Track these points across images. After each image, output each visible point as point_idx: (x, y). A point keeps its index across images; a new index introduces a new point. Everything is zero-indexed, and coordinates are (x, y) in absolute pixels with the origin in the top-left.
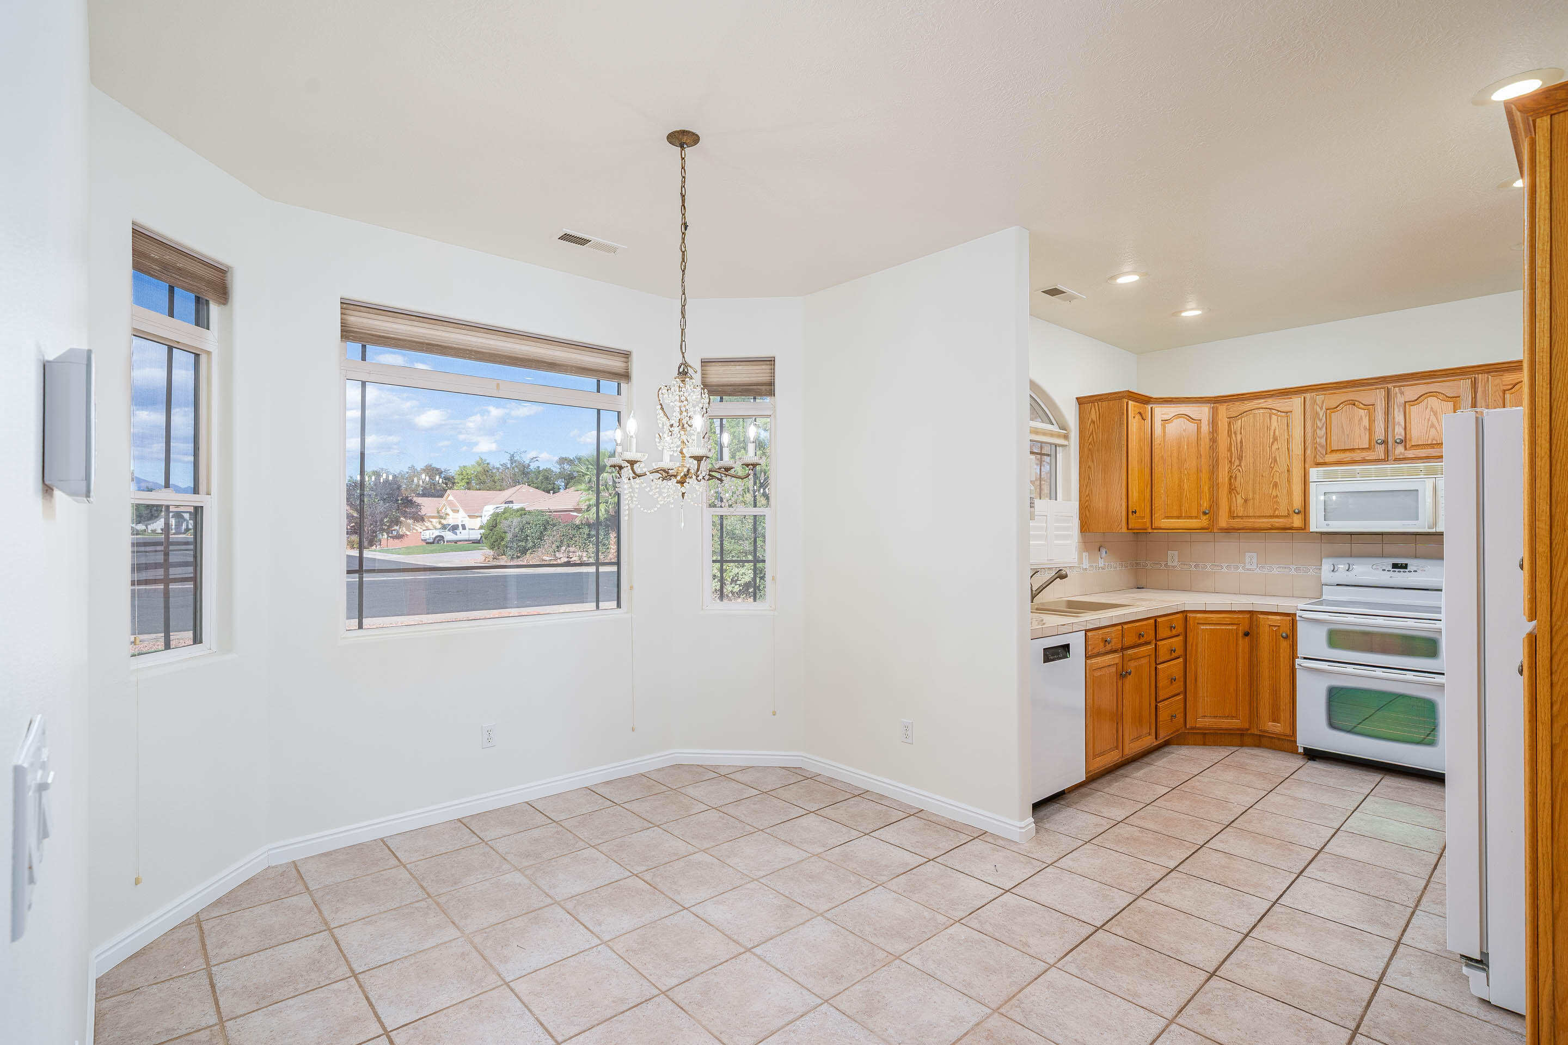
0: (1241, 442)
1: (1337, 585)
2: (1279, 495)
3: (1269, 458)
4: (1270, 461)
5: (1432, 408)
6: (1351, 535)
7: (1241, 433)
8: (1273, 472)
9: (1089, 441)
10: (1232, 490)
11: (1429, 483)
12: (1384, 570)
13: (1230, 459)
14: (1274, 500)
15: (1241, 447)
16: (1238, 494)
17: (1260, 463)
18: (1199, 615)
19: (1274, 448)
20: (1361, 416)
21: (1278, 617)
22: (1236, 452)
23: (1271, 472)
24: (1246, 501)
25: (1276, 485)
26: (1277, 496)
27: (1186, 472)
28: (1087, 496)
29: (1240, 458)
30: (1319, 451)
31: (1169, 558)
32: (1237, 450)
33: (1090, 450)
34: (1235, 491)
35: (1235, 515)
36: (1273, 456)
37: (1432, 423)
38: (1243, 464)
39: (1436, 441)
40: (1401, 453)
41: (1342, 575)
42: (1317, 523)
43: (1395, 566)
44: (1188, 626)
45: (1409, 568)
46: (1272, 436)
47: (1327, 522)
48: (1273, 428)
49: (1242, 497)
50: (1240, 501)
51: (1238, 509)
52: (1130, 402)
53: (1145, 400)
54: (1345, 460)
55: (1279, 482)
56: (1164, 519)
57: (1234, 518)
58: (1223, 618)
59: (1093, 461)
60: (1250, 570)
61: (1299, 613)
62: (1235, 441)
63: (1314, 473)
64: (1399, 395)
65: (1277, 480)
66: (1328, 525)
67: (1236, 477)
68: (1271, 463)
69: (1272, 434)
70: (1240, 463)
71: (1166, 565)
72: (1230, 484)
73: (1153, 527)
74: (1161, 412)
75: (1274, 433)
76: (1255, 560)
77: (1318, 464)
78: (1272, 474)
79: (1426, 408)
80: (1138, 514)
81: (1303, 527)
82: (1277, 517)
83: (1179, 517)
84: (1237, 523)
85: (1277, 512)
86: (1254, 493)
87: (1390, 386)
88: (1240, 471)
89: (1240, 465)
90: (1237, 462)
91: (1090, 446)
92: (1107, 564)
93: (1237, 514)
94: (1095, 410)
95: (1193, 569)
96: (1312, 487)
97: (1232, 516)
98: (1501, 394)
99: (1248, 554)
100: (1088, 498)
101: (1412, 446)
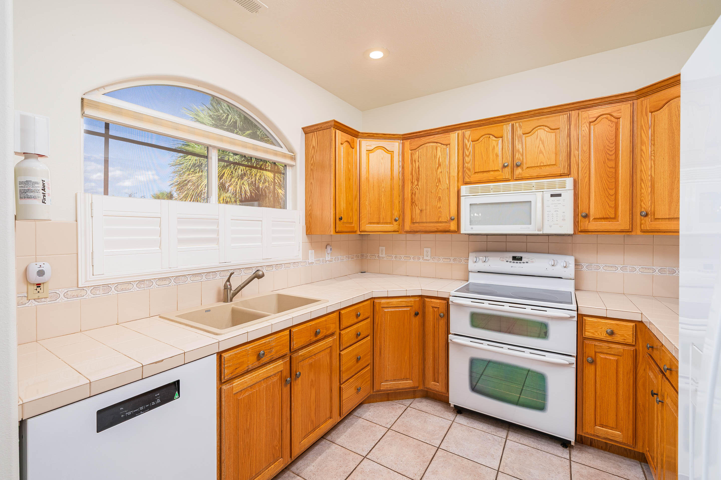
0: (419, 168)
1: (478, 272)
2: (441, 206)
3: (436, 179)
4: (436, 181)
5: (540, 138)
6: (487, 235)
7: (418, 161)
8: (438, 189)
9: (311, 163)
10: (413, 203)
11: (539, 195)
12: (507, 261)
13: (411, 181)
14: (439, 210)
15: (419, 171)
16: (417, 206)
17: (430, 182)
18: (383, 301)
19: (439, 170)
20: (494, 146)
21: (438, 301)
22: (415, 175)
23: (437, 190)
24: (421, 211)
25: (440, 199)
26: (440, 207)
27: (383, 190)
28: (310, 206)
29: (418, 180)
30: (467, 173)
31: (380, 251)
32: (416, 173)
33: (312, 170)
34: (414, 204)
35: (415, 221)
36: (438, 177)
37: (541, 150)
38: (419, 184)
39: (543, 163)
40: (520, 174)
41: (481, 266)
42: (466, 228)
43: (514, 258)
44: (375, 310)
45: (524, 260)
46: (437, 163)
47: (472, 226)
48: (438, 157)
49: (419, 209)
50: (418, 211)
51: (417, 217)
52: (337, 131)
53: (355, 134)
54: (484, 179)
55: (442, 197)
56: (368, 224)
57: (414, 223)
58: (401, 302)
59: (313, 179)
60: (426, 260)
61: (451, 299)
62: (415, 167)
63: (464, 189)
64: (519, 129)
65: (441, 195)
66: (472, 228)
67: (415, 193)
68: (437, 183)
69: (437, 161)
70: (418, 183)
71: (378, 256)
72: (412, 199)
73: (361, 231)
74: (366, 144)
75: (439, 160)
76: (429, 253)
77: (467, 183)
78: (437, 191)
79: (537, 138)
80: (344, 220)
81: (457, 230)
82: (441, 222)
83: (378, 223)
84: (417, 227)
85: (440, 219)
86: (426, 205)
87: (513, 122)
88: (418, 189)
89: (418, 185)
90: (416, 183)
91: (312, 167)
92: (334, 258)
93: (416, 221)
94: (315, 137)
95: (394, 259)
96: (462, 199)
97: (413, 223)
98: (588, 125)
99: (425, 249)
100: (310, 208)
101: (527, 167)
